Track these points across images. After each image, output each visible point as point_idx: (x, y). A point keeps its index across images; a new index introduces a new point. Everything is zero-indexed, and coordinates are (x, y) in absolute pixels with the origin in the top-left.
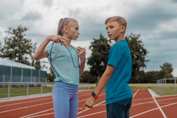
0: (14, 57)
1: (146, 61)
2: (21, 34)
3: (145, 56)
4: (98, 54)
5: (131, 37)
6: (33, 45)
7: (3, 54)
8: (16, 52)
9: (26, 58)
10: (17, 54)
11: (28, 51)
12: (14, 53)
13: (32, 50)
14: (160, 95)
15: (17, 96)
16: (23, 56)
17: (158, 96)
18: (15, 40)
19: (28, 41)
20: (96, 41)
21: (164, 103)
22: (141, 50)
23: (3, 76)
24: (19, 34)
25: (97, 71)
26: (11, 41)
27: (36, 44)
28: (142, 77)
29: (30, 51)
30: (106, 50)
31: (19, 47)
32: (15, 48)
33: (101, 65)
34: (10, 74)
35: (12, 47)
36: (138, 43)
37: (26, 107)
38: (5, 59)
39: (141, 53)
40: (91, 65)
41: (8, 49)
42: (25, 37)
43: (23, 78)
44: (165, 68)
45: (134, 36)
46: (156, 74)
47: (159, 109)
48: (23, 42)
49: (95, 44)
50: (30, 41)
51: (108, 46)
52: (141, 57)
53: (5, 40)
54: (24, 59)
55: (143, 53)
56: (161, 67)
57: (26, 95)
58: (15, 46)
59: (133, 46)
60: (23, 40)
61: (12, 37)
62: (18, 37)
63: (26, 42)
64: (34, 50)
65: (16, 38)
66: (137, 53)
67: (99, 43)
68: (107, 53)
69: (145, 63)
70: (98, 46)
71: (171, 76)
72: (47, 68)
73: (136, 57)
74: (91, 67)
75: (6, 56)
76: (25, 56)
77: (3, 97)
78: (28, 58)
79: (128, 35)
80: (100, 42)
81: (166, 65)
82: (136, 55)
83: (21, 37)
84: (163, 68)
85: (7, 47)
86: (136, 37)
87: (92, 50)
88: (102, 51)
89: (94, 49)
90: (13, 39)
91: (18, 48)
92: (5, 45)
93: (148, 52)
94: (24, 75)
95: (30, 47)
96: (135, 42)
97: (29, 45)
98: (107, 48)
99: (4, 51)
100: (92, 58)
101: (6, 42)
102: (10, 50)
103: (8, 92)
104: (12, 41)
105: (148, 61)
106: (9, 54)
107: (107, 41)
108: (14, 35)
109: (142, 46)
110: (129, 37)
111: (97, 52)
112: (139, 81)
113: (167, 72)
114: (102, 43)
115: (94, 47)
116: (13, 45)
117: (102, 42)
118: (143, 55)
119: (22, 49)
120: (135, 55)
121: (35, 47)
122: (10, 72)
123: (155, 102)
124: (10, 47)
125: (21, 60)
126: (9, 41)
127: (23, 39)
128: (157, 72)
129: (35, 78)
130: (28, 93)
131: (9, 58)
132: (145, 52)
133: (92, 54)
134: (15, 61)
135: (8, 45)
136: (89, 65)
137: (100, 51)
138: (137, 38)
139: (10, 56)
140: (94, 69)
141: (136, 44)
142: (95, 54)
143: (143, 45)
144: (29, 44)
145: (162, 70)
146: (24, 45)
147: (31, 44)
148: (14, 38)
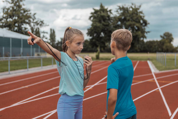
0: (13, 27)
1: (147, 33)
2: (19, 3)
3: (145, 27)
4: (98, 24)
5: (132, 7)
6: (32, 15)
7: (1, 24)
8: (15, 22)
9: (25, 29)
10: (17, 25)
11: (27, 21)
12: (13, 23)
13: (31, 20)
14: (160, 70)
15: (17, 69)
16: (22, 26)
17: (158, 72)
18: (14, 10)
19: (27, 11)
20: (96, 12)
21: (163, 82)
22: (142, 21)
23: (3, 48)
24: (17, 4)
25: (97, 42)
26: (9, 11)
27: (35, 14)
28: (141, 47)
29: (30, 21)
30: (106, 21)
31: (18, 17)
32: (14, 18)
33: (101, 36)
34: (10, 46)
35: (11, 17)
36: (138, 14)
37: (27, 87)
38: (5, 29)
39: (142, 24)
40: (91, 36)
41: (7, 19)
42: (23, 7)
43: (23, 50)
44: (165, 37)
45: (135, 7)
46: (156, 44)
47: (158, 90)
48: (22, 11)
49: (95, 15)
50: (29, 11)
51: (109, 16)
52: (141, 28)
53: (4, 10)
54: (23, 29)
55: (144, 24)
56: (161, 37)
57: (26, 68)
58: (13, 16)
59: (133, 17)
60: (22, 10)
61: (11, 7)
62: (16, 7)
63: (25, 12)
64: (33, 20)
65: (15, 8)
66: (138, 25)
67: (99, 13)
68: (107, 24)
69: (145, 34)
70: (98, 16)
71: (171, 46)
72: (46, 38)
73: (136, 28)
74: (91, 38)
75: (5, 27)
76: (24, 26)
77: (3, 72)
78: (27, 28)
79: (129, 6)
80: (101, 13)
81: (166, 34)
82: (137, 27)
83: (19, 6)
84: (163, 38)
85: (6, 17)
86: (137, 7)
87: (92, 21)
88: (103, 22)
89: (94, 20)
90: (11, 9)
91: (16, 18)
92: (3, 15)
93: (149, 24)
94: (24, 47)
95: (30, 17)
96: (136, 12)
97: (28, 15)
98: (107, 18)
99: (3, 21)
100: (92, 28)
101: (5, 12)
102: (9, 20)
103: (8, 65)
104: (11, 11)
105: (149, 32)
106: (8, 24)
107: (107, 12)
108: (12, 5)
109: (142, 17)
110: (130, 8)
111: (97, 23)
112: (139, 50)
113: (167, 41)
114: (103, 14)
115: (95, 18)
116: (12, 15)
117: (102, 12)
118: (144, 26)
119: (21, 19)
120: (135, 27)
121: (34, 17)
122: (10, 45)
123: (154, 80)
124: (9, 17)
125: (20, 30)
126: (8, 11)
127: (22, 8)
128: (157, 41)
129: (35, 49)
130: (28, 66)
131: (8, 28)
132: (145, 23)
133: (92, 25)
134: (14, 31)
135: (6, 15)
136: (89, 36)
137: (100, 22)
138: (138, 9)
139: (9, 26)
140: (94, 40)
141: (137, 14)
142: (95, 25)
143: (144, 17)
144: (27, 13)
145: (162, 40)
146: (23, 15)
147: (30, 13)
148: (13, 8)
